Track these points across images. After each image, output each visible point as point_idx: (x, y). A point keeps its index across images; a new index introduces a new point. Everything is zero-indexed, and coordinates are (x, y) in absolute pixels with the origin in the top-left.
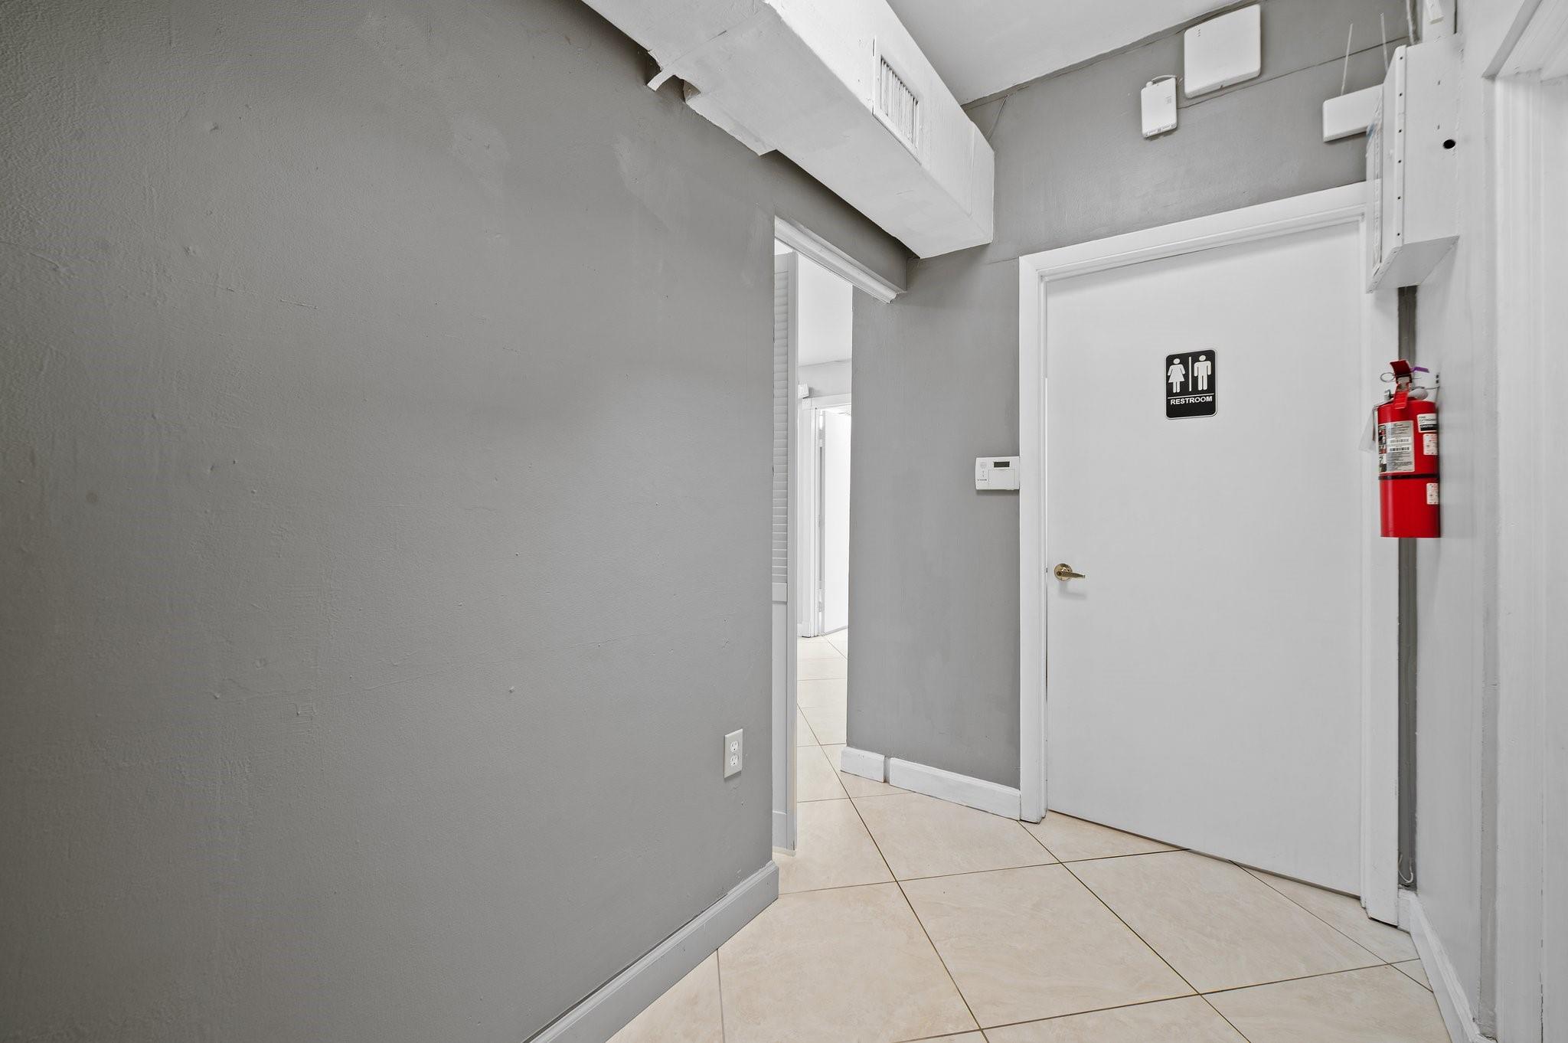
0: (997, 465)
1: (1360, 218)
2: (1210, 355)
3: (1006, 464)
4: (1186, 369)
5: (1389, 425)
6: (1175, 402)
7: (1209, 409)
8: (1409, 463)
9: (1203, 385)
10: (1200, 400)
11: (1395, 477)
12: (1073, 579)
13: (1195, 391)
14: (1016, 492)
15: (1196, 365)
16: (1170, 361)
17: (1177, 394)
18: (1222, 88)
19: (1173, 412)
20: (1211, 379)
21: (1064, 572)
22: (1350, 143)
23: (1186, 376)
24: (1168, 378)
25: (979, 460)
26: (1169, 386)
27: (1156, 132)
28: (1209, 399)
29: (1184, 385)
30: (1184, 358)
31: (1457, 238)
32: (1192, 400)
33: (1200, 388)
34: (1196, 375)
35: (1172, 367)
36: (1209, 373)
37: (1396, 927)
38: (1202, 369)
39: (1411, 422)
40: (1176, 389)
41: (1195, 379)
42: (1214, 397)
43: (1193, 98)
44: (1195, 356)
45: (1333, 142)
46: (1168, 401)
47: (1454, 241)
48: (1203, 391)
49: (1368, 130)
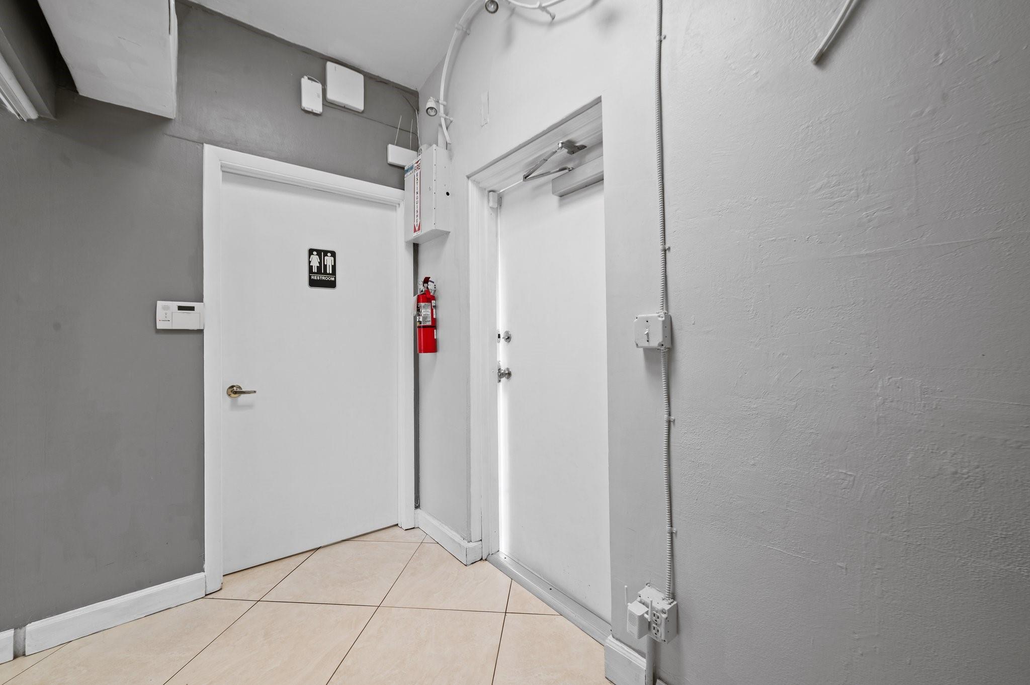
0: (180, 308)
1: (397, 206)
2: (333, 254)
3: (192, 309)
4: (320, 258)
5: (422, 304)
6: (314, 277)
7: (332, 285)
8: (429, 321)
9: (329, 270)
10: (328, 279)
11: (424, 327)
12: (242, 396)
13: (325, 273)
14: (201, 331)
15: (326, 258)
16: (311, 252)
17: (315, 273)
18: (344, 107)
19: (313, 283)
20: (334, 267)
21: (235, 391)
22: (396, 169)
23: (320, 263)
24: (310, 262)
25: (160, 304)
26: (311, 268)
27: (310, 110)
28: (333, 279)
29: (319, 268)
30: (319, 252)
31: (450, 232)
32: (323, 278)
33: (328, 272)
34: (326, 264)
35: (312, 256)
36: (333, 264)
37: (414, 528)
38: (329, 260)
39: (429, 304)
40: (315, 270)
41: (325, 266)
42: (335, 278)
43: (329, 103)
44: (326, 253)
45: (392, 165)
46: (310, 277)
47: (448, 233)
48: (329, 274)
49: (406, 168)
